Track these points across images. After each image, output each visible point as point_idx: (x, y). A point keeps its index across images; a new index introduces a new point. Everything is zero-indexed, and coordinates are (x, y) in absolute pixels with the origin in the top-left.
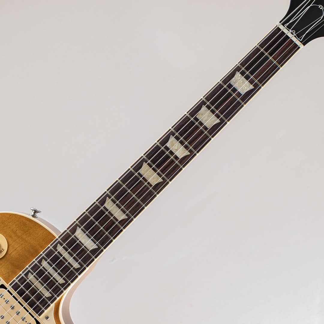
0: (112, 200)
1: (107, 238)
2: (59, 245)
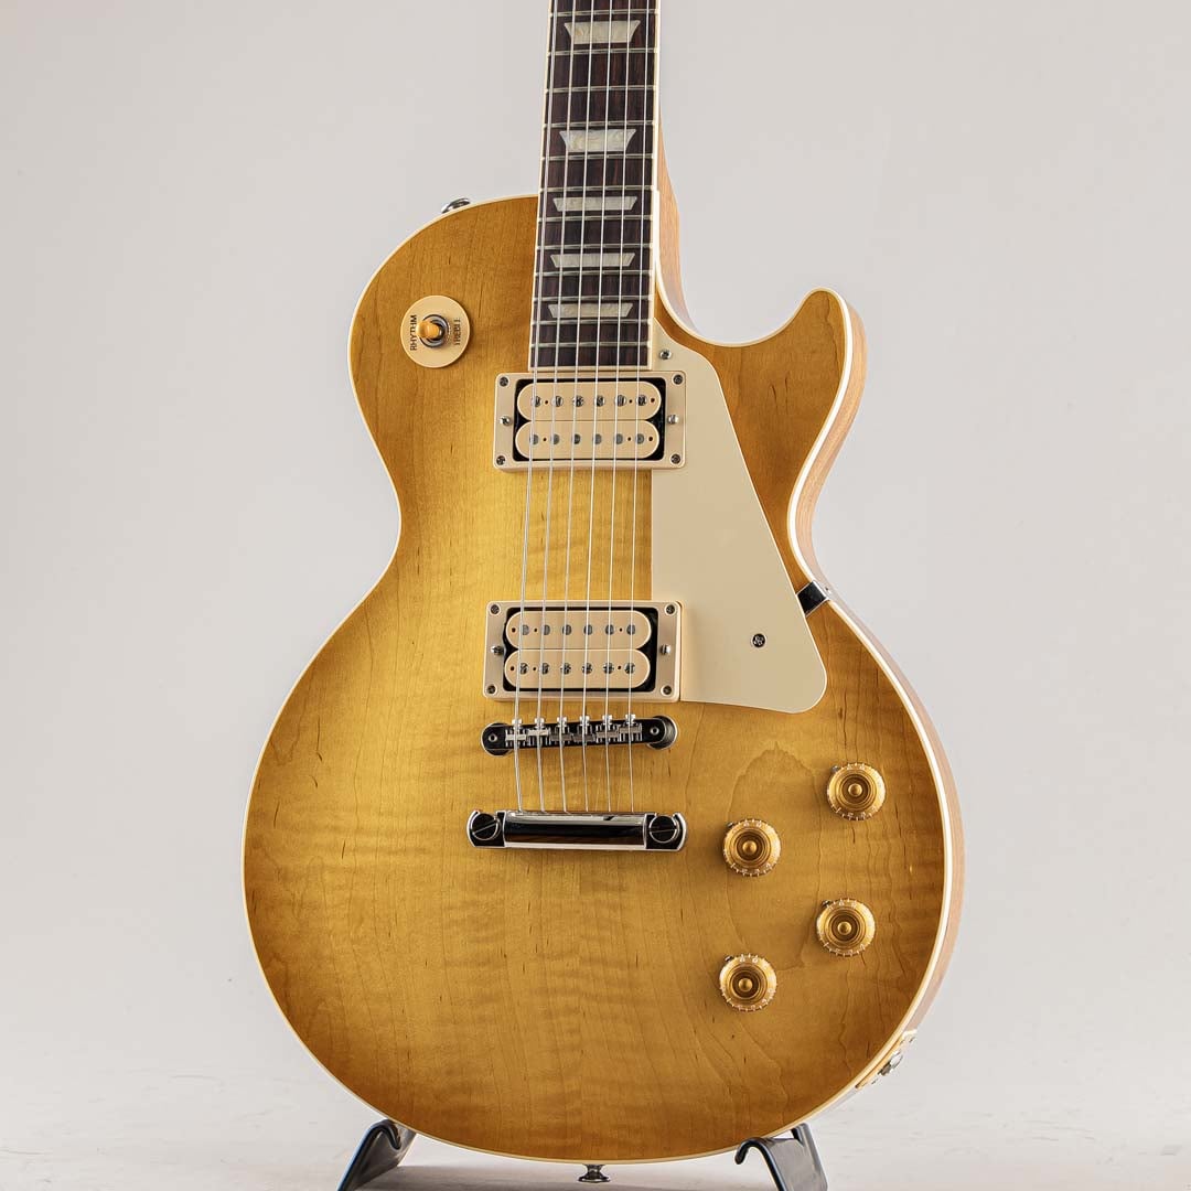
0: (579, 19)
1: (636, 96)
2: (555, 200)
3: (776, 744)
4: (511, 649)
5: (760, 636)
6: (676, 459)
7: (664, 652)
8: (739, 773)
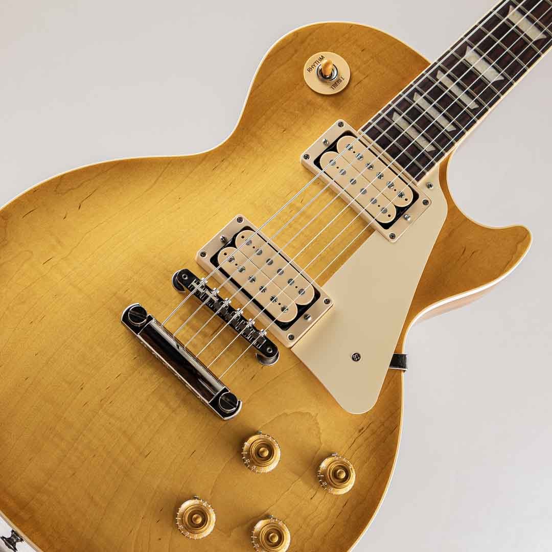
0: (519, 10)
1: (517, 66)
3: (317, 414)
4: (233, 244)
5: (359, 355)
6: (393, 236)
7: (306, 317)
8: (287, 411)
